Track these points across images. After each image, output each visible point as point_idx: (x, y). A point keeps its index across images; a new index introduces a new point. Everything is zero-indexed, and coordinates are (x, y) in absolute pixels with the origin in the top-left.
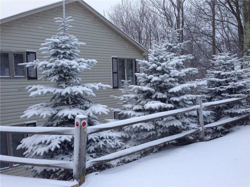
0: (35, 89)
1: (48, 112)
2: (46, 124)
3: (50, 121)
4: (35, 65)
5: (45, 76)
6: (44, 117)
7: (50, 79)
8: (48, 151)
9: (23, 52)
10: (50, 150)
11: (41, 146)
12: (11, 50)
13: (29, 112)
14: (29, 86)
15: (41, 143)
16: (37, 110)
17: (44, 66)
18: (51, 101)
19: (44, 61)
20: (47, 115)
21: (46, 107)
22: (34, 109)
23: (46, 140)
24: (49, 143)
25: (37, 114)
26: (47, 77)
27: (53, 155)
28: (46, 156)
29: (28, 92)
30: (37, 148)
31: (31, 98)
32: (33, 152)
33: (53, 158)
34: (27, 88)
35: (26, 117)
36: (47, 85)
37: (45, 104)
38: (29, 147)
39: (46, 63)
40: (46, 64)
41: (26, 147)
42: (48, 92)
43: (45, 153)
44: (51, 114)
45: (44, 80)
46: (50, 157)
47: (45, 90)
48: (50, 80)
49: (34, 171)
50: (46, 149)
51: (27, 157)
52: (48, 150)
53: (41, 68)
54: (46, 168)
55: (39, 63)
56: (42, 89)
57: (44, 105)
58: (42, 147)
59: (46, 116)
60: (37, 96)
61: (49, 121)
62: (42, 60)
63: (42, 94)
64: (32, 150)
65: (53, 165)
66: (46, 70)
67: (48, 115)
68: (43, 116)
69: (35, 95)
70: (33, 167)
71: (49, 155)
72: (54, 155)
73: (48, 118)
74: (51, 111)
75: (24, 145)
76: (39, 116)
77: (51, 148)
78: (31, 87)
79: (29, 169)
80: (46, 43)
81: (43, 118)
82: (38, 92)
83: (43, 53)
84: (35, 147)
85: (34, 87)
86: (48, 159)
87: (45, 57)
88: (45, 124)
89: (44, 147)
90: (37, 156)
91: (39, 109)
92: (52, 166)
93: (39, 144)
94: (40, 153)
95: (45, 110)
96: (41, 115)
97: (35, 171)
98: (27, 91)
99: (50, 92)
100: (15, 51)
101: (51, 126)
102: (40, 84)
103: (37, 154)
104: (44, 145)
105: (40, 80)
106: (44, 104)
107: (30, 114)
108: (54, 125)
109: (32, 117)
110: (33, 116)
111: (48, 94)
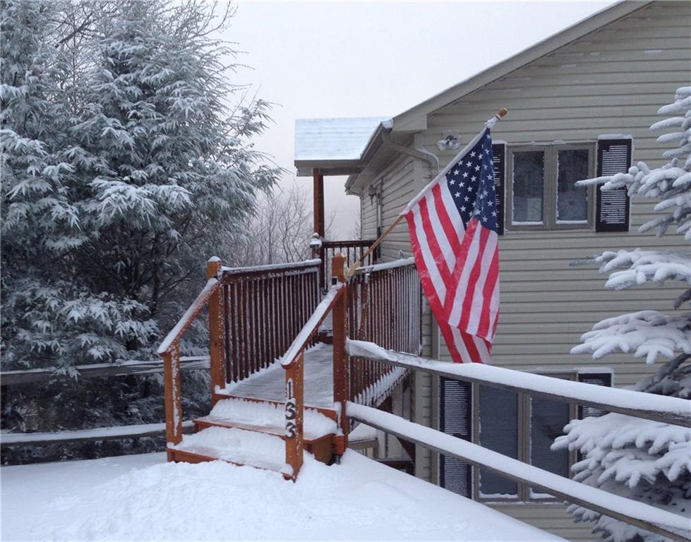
0: (624, 264)
1: (664, 345)
2: (653, 385)
3: (667, 374)
4: (632, 183)
5: (664, 218)
6: (650, 359)
7: (680, 229)
8: (654, 479)
9: (590, 143)
10: (661, 476)
11: (632, 456)
12: (552, 141)
13: (597, 338)
14: (606, 253)
15: (631, 445)
16: (626, 332)
17: (664, 185)
18: (677, 307)
19: (663, 167)
20: (659, 352)
21: (656, 325)
22: (617, 330)
23: (652, 439)
24: (662, 452)
25: (625, 348)
26: (671, 220)
27: (670, 495)
28: (646, 491)
29: (600, 271)
30: (618, 458)
31: (610, 293)
32: (604, 469)
33: (670, 503)
34: (599, 259)
35: (588, 352)
36: (668, 249)
37: (653, 317)
38: (590, 450)
39: (672, 172)
40: (670, 177)
41: (581, 446)
42: (672, 276)
43: (643, 481)
44: (675, 352)
45: (658, 234)
46: (658, 497)
47: (661, 269)
48: (682, 234)
49: (601, 530)
50: (648, 468)
51: (580, 481)
52: (654, 475)
53: (653, 193)
54: (643, 532)
55: (646, 174)
56: (649, 263)
57: (648, 319)
58: (636, 459)
59: (657, 356)
60: (631, 286)
61: (663, 376)
62: (656, 162)
63: (648, 280)
64: (599, 462)
65: (671, 531)
66: (667, 198)
67: (664, 356)
68: (646, 355)
69: (626, 282)
70: (597, 518)
71: (656, 491)
72: (673, 494)
73: (662, 365)
74: (676, 344)
75: (576, 439)
76: (632, 355)
77: (665, 468)
78: (612, 258)
79: (585, 521)
80: (678, 103)
81: (645, 363)
82: (637, 272)
83: (663, 137)
84: (612, 455)
85: (622, 256)
86: (651, 504)
87: (667, 153)
88: (650, 383)
89: (641, 459)
90: (616, 485)
91: (635, 330)
92: (664, 530)
93: (624, 447)
94: (628, 478)
95: (654, 338)
96: (640, 351)
97: (604, 532)
98: (598, 269)
99: (680, 274)
100: (564, 143)
101: (669, 394)
102: (644, 247)
103: (618, 478)
104: (641, 455)
105: (644, 234)
106: (652, 315)
107: (603, 345)
108: (680, 393)
109: (608, 353)
110: (612, 352)
111: (669, 281)
